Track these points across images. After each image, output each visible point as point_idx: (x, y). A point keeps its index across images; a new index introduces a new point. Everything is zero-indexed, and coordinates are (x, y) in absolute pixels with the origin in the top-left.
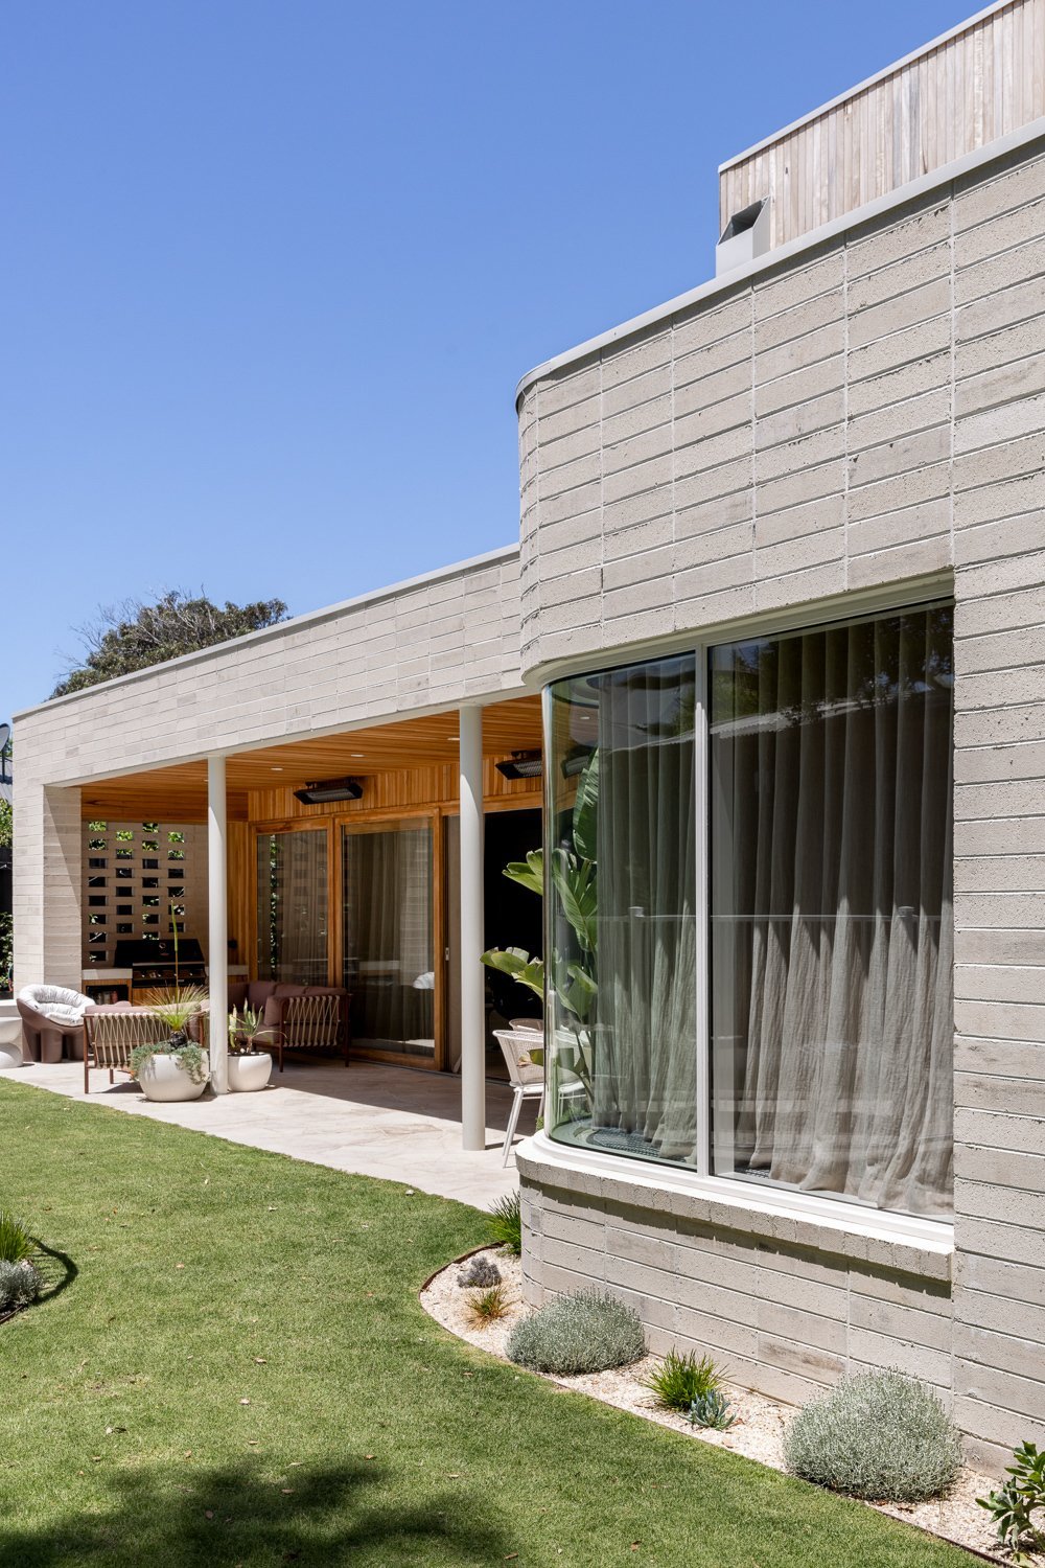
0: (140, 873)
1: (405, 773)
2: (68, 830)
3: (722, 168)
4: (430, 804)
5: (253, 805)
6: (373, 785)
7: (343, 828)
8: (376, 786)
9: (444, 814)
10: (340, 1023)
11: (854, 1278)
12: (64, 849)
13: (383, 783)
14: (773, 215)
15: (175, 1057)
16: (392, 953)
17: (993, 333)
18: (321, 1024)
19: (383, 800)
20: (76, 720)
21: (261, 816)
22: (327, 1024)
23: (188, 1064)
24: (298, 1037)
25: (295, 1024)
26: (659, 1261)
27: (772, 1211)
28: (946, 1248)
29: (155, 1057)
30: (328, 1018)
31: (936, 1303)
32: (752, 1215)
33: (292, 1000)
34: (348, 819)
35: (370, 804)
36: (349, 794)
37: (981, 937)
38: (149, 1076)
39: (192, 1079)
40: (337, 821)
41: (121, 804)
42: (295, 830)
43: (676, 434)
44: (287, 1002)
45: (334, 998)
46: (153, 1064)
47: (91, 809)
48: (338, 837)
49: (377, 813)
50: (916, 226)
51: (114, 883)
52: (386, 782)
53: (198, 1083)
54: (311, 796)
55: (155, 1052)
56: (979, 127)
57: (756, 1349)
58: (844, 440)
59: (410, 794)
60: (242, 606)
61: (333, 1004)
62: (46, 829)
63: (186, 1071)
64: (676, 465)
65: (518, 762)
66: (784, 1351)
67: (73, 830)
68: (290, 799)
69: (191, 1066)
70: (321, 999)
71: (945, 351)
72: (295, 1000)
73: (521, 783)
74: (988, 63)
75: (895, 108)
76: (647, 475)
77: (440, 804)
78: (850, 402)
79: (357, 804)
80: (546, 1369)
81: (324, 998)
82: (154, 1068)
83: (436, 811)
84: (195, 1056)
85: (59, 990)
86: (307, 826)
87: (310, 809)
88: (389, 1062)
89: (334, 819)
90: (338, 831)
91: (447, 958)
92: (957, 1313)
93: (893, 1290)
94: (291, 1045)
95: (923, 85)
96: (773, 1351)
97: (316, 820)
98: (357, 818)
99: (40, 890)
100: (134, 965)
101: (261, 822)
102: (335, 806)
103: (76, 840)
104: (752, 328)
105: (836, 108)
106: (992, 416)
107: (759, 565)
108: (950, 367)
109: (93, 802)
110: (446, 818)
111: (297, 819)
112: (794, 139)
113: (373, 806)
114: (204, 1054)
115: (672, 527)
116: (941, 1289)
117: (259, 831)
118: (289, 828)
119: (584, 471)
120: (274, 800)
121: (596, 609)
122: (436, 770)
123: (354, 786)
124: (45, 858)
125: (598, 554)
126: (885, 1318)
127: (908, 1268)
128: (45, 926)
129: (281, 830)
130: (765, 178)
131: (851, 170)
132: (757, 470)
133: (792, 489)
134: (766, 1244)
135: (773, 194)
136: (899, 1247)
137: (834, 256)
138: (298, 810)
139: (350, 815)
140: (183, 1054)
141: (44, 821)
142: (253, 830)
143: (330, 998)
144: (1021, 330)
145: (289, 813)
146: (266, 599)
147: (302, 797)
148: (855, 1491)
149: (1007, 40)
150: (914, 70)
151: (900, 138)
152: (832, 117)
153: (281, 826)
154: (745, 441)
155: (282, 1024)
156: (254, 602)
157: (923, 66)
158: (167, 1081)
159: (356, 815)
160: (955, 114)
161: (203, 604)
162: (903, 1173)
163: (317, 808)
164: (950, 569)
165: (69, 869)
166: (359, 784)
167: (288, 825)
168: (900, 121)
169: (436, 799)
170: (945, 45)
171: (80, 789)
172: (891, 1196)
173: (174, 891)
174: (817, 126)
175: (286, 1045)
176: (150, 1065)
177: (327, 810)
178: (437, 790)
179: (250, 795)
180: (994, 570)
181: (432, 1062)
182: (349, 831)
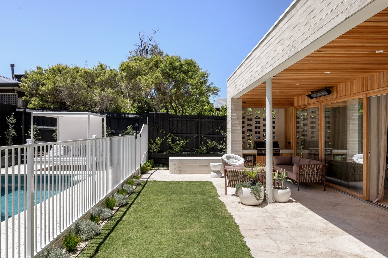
1: (350, 83)
2: (238, 110)
4: (361, 93)
5: (295, 101)
6: (336, 89)
7: (324, 106)
8: (337, 89)
9: (368, 96)
10: (322, 175)
12: (237, 116)
13: (340, 88)
15: (249, 189)
16: (344, 147)
18: (314, 175)
21: (297, 104)
22: (317, 175)
23: (254, 193)
24: (305, 178)
25: (304, 174)
29: (243, 188)
30: (317, 173)
33: (303, 166)
34: (326, 103)
35: (335, 96)
36: (327, 93)
38: (241, 195)
39: (256, 198)
40: (322, 103)
41: (254, 103)
42: (308, 108)
44: (301, 166)
45: (320, 166)
46: (242, 191)
47: (245, 104)
48: (323, 109)
49: (337, 99)
51: (254, 125)
52: (341, 87)
53: (259, 200)
54: (312, 96)
55: (243, 187)
59: (352, 90)
61: (319, 168)
62: (232, 111)
63: (254, 195)
67: (240, 110)
68: (306, 98)
69: (256, 193)
70: (314, 166)
72: (304, 166)
77: (366, 92)
79: (330, 97)
81: (316, 166)
82: (242, 193)
83: (364, 95)
84: (257, 190)
85: (235, 156)
86: (312, 106)
87: (313, 100)
88: (342, 191)
89: (321, 103)
90: (322, 107)
91: (370, 155)
94: (303, 181)
97: (314, 104)
98: (330, 102)
100: (258, 149)
101: (298, 106)
102: (321, 99)
103: (241, 113)
109: (245, 102)
110: (369, 98)
111: (308, 104)
113: (336, 97)
114: (262, 188)
117: (297, 109)
118: (306, 107)
120: (301, 99)
122: (365, 78)
123: (329, 90)
124: (232, 118)
128: (231, 137)
129: (304, 108)
138: (309, 101)
139: (327, 101)
140: (253, 188)
141: (231, 108)
142: (295, 109)
143: (318, 166)
145: (306, 102)
147: (310, 97)
153: (303, 107)
155: (299, 175)
158: (247, 198)
159: (329, 101)
163: (315, 100)
165: (239, 122)
166: (330, 89)
167: (306, 106)
169: (364, 90)
171: (242, 99)
175: (301, 181)
176: (241, 191)
177: (318, 100)
178: (365, 87)
179: (294, 98)
181: (362, 196)
182: (327, 107)
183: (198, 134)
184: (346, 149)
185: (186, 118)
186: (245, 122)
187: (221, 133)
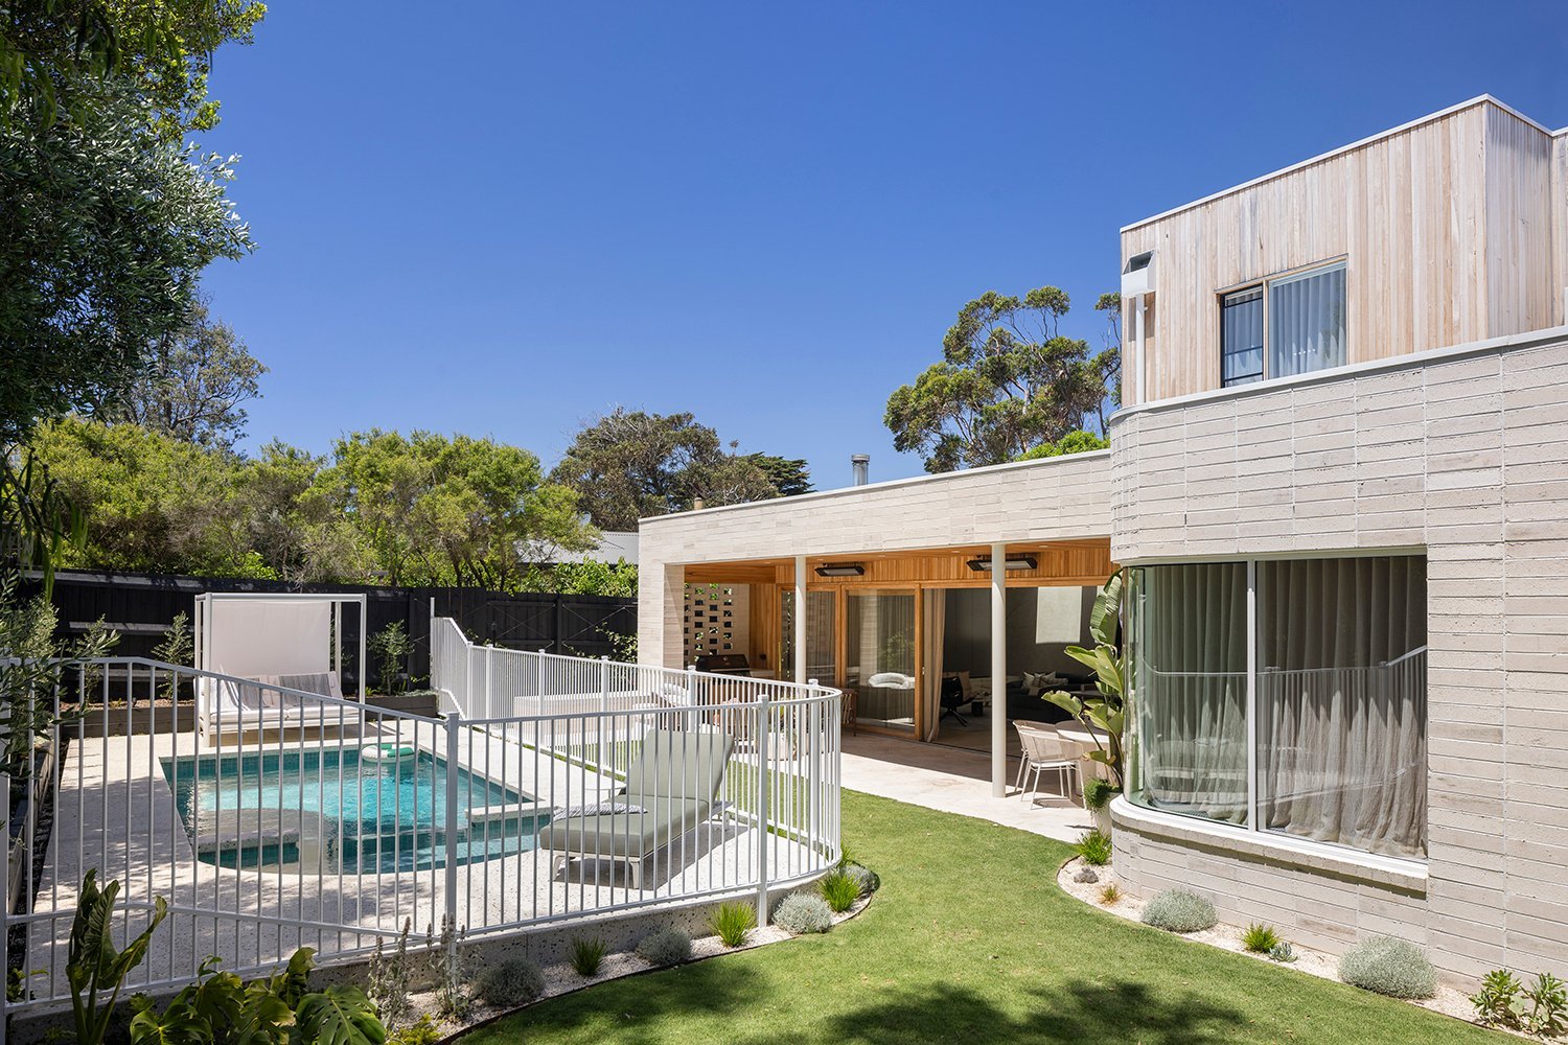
0: (708, 613)
1: (895, 562)
2: (677, 590)
3: (1122, 230)
4: (913, 582)
5: (779, 573)
6: (872, 568)
7: (847, 591)
8: (874, 569)
9: (923, 588)
11: (1361, 888)
14: (1158, 259)
17: (1451, 437)
19: (878, 576)
20: (693, 527)
22: (844, 710)
26: (1226, 874)
27: (1307, 853)
28: (1425, 876)
31: (1417, 902)
32: (1293, 854)
34: (851, 587)
36: (854, 572)
37: (1445, 725)
40: (843, 588)
42: (811, 591)
43: (1237, 453)
48: (844, 596)
50: (1401, 378)
54: (827, 572)
56: (1297, 226)
57: (1295, 922)
58: (1354, 473)
59: (898, 574)
60: (665, 416)
62: (665, 590)
64: (1240, 469)
65: (980, 561)
66: (1314, 923)
67: (679, 590)
71: (1421, 440)
73: (980, 573)
74: (1303, 192)
75: (1241, 210)
76: (1218, 471)
77: (920, 582)
78: (1358, 455)
79: (860, 578)
80: (1171, 930)
83: (917, 586)
86: (820, 589)
87: (826, 580)
89: (841, 586)
90: (844, 593)
91: (923, 674)
92: (1430, 908)
93: (1390, 894)
95: (1259, 199)
96: (1306, 923)
97: (827, 585)
98: (858, 587)
99: (661, 626)
101: (786, 584)
102: (842, 579)
103: (682, 595)
104: (1292, 409)
105: (1201, 205)
106: (1450, 475)
107: (1297, 527)
108: (1425, 448)
109: (691, 574)
110: (924, 590)
111: (813, 584)
112: (1172, 219)
113: (874, 580)
115: (1235, 500)
116: (1422, 896)
117: (783, 589)
119: (1172, 463)
121: (1182, 534)
123: (859, 568)
124: (665, 607)
125: (1183, 507)
126: (1382, 909)
127: (1398, 885)
128: (664, 648)
130: (1152, 239)
131: (1211, 240)
132: (1296, 479)
133: (1320, 492)
134: (1300, 869)
135: (1158, 248)
136: (1393, 874)
137: (1348, 382)
138: (813, 579)
139: (853, 585)
141: (665, 586)
142: (779, 588)
144: (1468, 438)
146: (681, 412)
147: (820, 572)
148: (1392, 994)
149: (1315, 181)
150: (1253, 190)
151: (1244, 227)
152: (1198, 209)
154: (1289, 464)
156: (674, 414)
157: (1259, 188)
159: (858, 585)
160: (1281, 216)
161: (642, 415)
162: (1383, 836)
163: (828, 578)
164: (1425, 544)
165: (678, 614)
166: (862, 567)
168: (1243, 215)
170: (1274, 179)
171: (685, 566)
172: (1377, 847)
173: (728, 625)
174: (1188, 213)
177: (835, 580)
178: (918, 573)
179: (777, 568)
180: (1452, 549)
181: (913, 735)
182: (851, 594)
183: (555, 639)
184: (858, 665)
185: (527, 600)
186: (690, 619)
187: (607, 636)
